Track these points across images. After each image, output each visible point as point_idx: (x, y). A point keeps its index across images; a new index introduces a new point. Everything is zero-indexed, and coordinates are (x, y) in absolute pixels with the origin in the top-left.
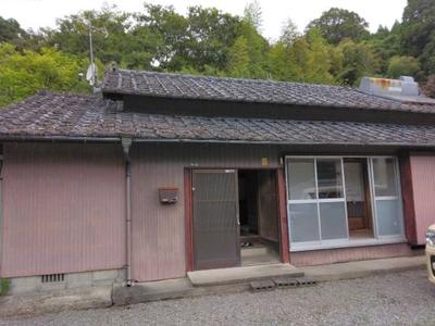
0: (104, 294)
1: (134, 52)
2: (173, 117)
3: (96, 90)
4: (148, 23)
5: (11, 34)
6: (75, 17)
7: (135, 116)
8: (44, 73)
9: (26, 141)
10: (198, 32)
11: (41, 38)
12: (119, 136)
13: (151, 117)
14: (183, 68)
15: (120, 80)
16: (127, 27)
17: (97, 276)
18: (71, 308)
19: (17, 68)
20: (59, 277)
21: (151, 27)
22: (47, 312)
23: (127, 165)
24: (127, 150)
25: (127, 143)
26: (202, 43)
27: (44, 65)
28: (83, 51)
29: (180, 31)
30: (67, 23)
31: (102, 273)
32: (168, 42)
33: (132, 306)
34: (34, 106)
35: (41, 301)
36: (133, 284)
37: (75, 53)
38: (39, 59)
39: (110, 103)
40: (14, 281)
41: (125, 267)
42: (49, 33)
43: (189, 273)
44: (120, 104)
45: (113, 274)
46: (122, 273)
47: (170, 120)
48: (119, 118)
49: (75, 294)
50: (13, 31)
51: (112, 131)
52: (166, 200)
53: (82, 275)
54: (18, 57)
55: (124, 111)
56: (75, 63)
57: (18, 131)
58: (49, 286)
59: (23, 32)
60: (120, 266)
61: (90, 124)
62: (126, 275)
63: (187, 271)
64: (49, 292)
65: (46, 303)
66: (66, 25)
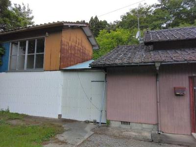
0: (148, 135)
1: (154, 22)
2: (181, 50)
3: (141, 42)
4: (160, 7)
5: (104, 26)
6: (127, 13)
7: (160, 52)
8: (117, 39)
9: (116, 67)
10: (188, 4)
11: (114, 25)
12: (154, 62)
13: (168, 51)
14: (181, 24)
15: (151, 36)
16: (151, 11)
17: (144, 126)
18: (134, 138)
19: (108, 38)
20: (128, 123)
21: (162, 9)
22: (124, 138)
23: (157, 76)
24: (158, 68)
25: (158, 65)
26: (191, 9)
27: (117, 36)
28: (131, 27)
29: (177, 6)
30: (125, 16)
31: (147, 125)
32: (171, 14)
33: (162, 144)
34: (116, 52)
35: (122, 132)
36: (161, 133)
37: (128, 28)
38: (115, 33)
39: (146, 47)
40: (111, 122)
41: (157, 124)
42: (117, 23)
43: (193, 134)
44: (151, 47)
45: (151, 126)
46: (156, 127)
47: (179, 52)
48: (152, 53)
49: (134, 132)
50: (105, 25)
51: (150, 60)
52: (178, 93)
53: (137, 124)
54: (108, 34)
55: (153, 50)
56: (129, 32)
57: (112, 63)
58: (124, 126)
59: (108, 24)
60: (154, 124)
61: (140, 57)
62: (158, 128)
63: (192, 132)
64: (124, 129)
65: (124, 133)
66: (124, 17)
